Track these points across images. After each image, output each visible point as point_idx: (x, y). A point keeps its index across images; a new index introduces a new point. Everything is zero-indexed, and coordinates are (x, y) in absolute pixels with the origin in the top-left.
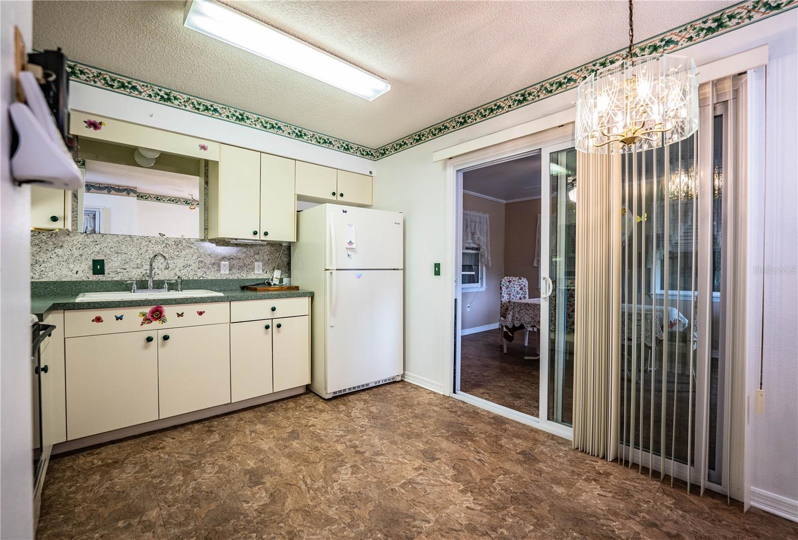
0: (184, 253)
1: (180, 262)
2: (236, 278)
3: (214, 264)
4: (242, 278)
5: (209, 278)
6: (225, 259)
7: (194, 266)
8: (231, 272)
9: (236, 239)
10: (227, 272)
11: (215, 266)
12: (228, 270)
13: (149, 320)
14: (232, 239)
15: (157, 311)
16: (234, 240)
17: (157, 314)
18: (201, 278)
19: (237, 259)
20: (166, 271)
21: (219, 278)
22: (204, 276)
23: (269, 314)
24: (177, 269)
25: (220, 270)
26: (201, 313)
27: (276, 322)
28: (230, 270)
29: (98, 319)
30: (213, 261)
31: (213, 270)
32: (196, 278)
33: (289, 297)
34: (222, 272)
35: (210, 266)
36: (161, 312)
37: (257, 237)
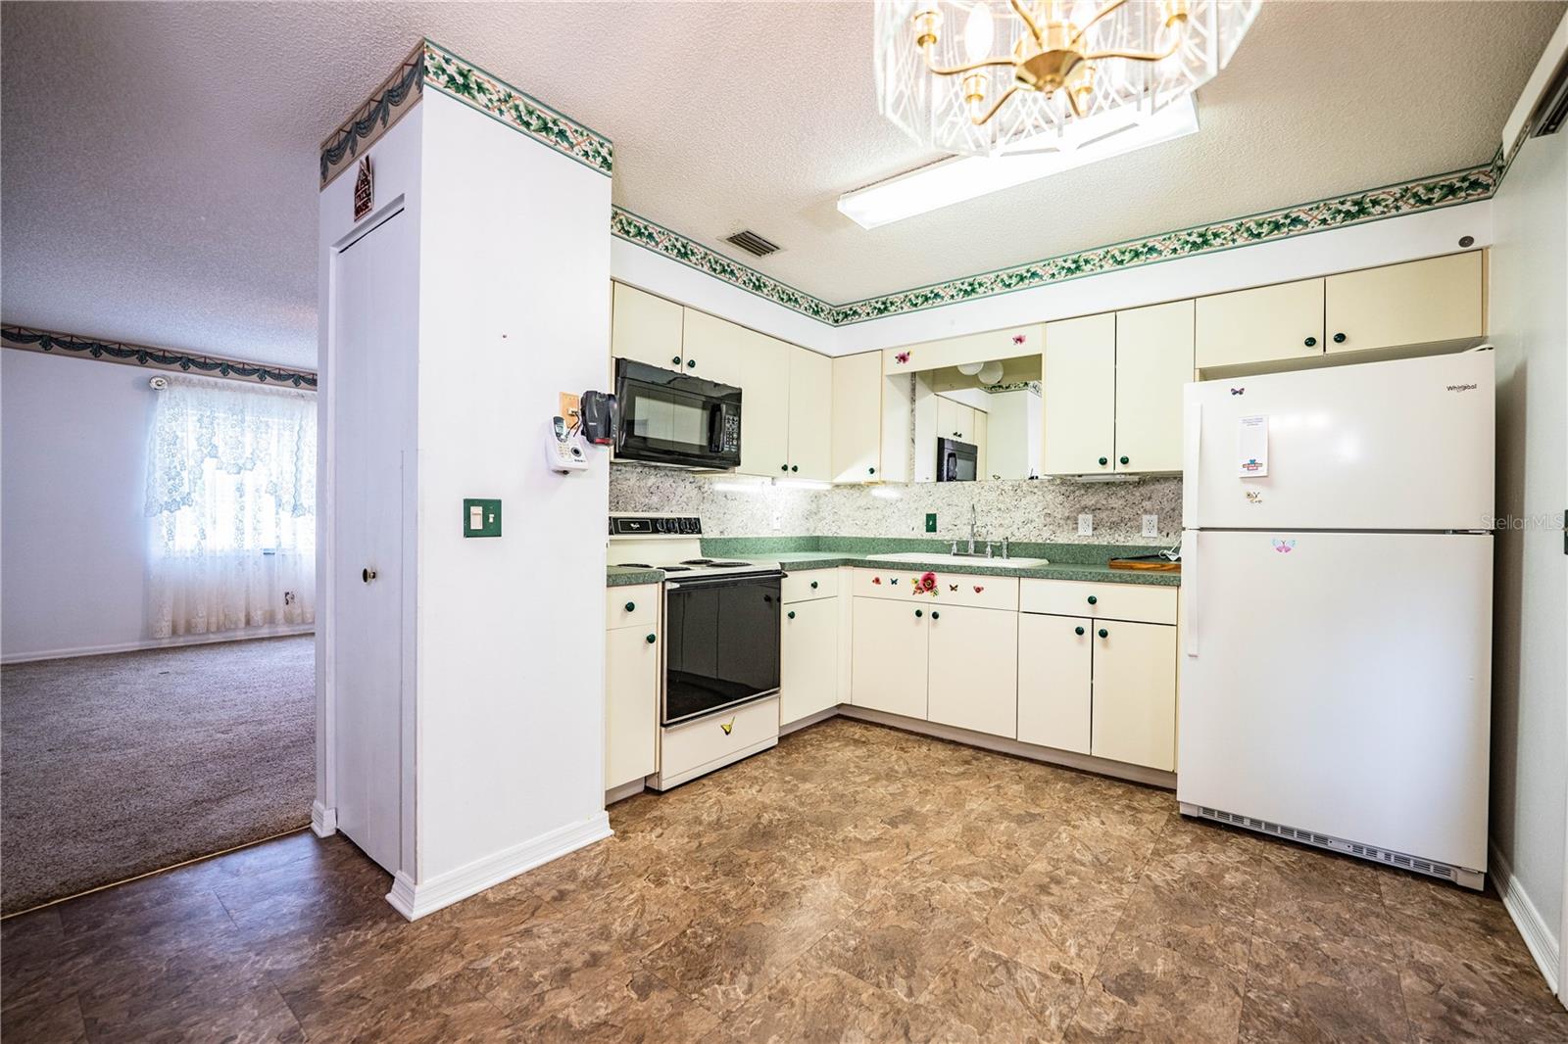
0: (1024, 501)
1: (1019, 516)
2: (1105, 543)
3: (1068, 518)
4: (1117, 544)
5: (1060, 541)
6: (1086, 510)
7: (1039, 522)
8: (1097, 532)
9: (1080, 476)
10: (1090, 532)
11: (1069, 522)
12: (1091, 529)
13: (921, 589)
14: (1073, 476)
15: (929, 579)
16: (1077, 478)
17: (928, 584)
18: (1048, 541)
19: (1107, 509)
20: (1001, 530)
21: (1076, 542)
22: (1052, 537)
23: (1086, 609)
24: (1015, 526)
25: (1077, 528)
26: (978, 590)
27: (1099, 625)
28: (1095, 529)
29: (877, 581)
30: (1067, 515)
31: (1066, 527)
32: (1040, 541)
33: (1127, 582)
34: (1081, 532)
35: (1062, 522)
36: (933, 582)
37: (1109, 469)
